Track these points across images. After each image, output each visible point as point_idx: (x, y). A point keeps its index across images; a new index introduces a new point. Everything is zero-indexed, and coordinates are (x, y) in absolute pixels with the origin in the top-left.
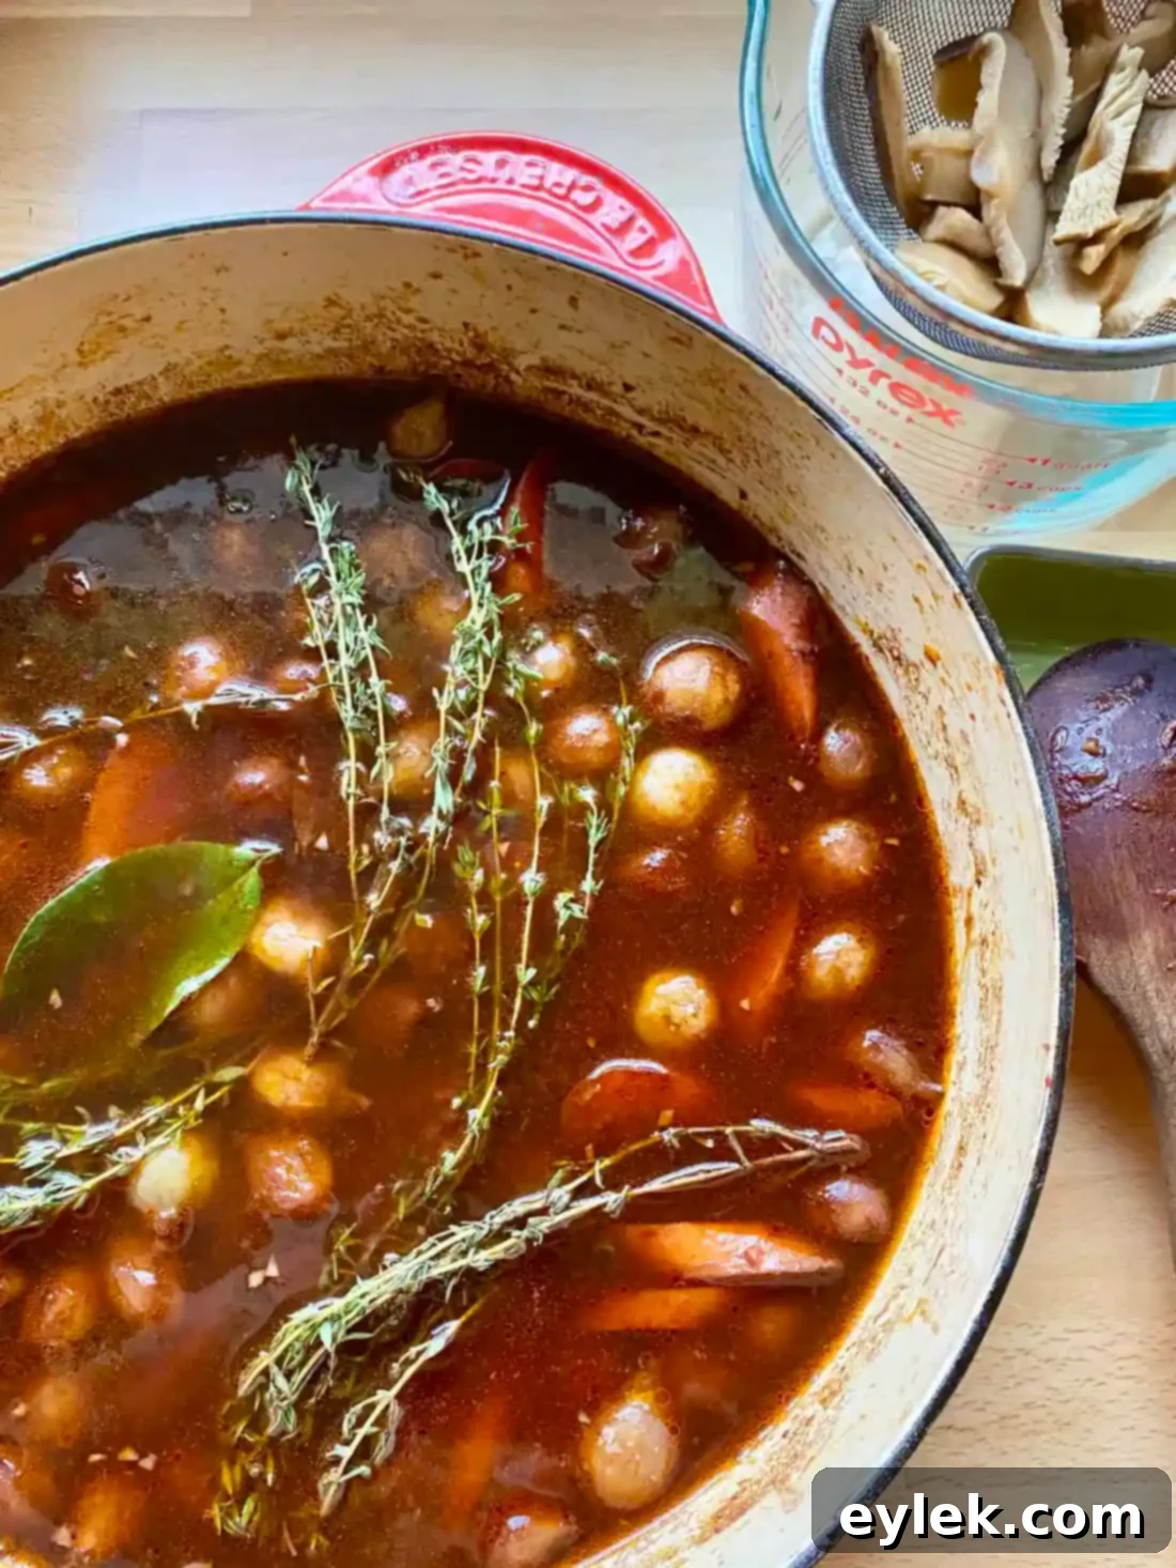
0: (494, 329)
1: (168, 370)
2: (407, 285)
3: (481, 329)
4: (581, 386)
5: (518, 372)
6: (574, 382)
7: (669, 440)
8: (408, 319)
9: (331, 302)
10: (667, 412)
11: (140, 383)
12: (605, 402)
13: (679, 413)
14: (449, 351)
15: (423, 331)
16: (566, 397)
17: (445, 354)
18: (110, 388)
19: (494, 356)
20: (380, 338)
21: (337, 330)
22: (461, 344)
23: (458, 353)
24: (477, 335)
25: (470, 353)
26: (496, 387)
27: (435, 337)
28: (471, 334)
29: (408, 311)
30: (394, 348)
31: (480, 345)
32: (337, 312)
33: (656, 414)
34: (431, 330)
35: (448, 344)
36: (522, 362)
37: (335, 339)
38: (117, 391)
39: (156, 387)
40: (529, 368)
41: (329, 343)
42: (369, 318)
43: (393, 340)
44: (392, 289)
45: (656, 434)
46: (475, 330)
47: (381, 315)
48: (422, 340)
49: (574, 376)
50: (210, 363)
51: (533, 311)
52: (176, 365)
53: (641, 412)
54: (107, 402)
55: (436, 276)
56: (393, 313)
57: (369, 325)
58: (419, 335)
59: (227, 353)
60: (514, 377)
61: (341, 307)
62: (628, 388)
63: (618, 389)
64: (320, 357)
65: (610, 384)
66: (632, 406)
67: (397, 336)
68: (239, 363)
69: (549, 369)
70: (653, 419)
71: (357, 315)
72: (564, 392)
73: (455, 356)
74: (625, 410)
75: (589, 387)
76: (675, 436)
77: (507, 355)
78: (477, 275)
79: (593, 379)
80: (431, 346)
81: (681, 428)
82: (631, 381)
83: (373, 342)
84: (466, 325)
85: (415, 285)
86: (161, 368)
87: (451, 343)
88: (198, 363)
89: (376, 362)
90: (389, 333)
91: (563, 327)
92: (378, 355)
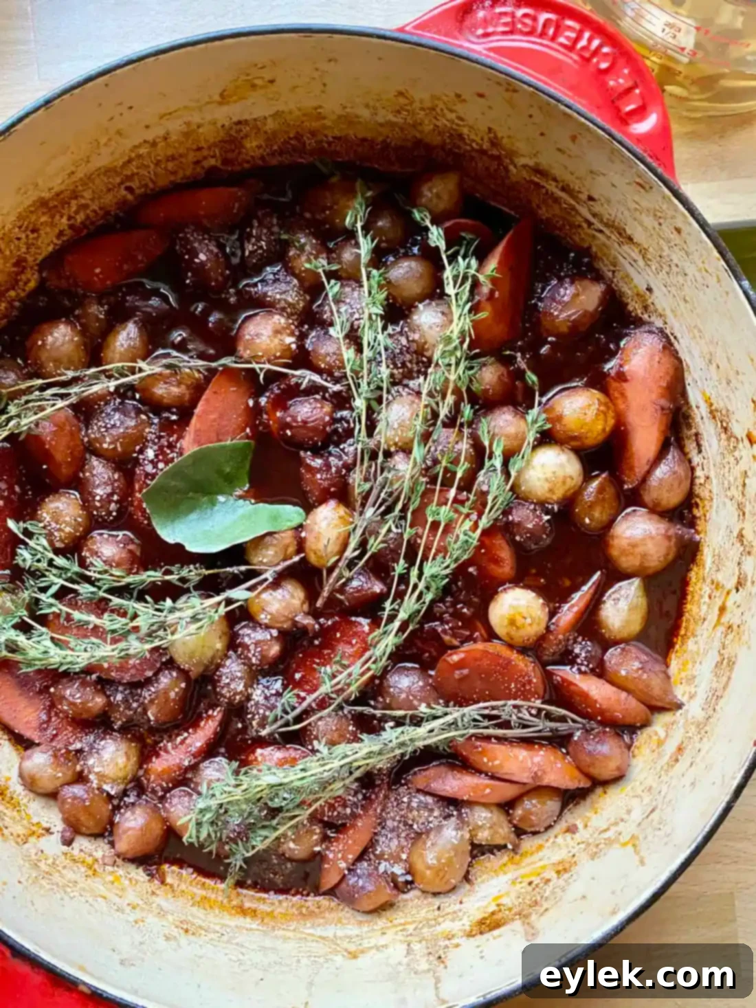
0: (509, 137)
1: (277, 115)
2: (458, 96)
3: (500, 135)
4: (557, 187)
5: (515, 166)
6: (554, 184)
7: (609, 238)
8: (452, 116)
9: (401, 94)
10: (614, 221)
11: (255, 120)
12: (573, 202)
13: (622, 225)
14: (473, 141)
15: (458, 125)
16: (544, 191)
17: (468, 141)
18: (235, 119)
19: (503, 153)
20: (426, 122)
21: (399, 112)
22: (482, 139)
23: (477, 144)
24: (496, 137)
25: (486, 146)
26: (496, 170)
27: (465, 131)
28: (492, 135)
29: (451, 111)
30: (434, 130)
31: (495, 143)
32: (402, 100)
33: (605, 220)
34: (464, 126)
35: (473, 136)
36: (522, 161)
37: (395, 116)
38: (239, 123)
39: (265, 124)
40: (524, 166)
41: (391, 117)
42: (422, 109)
43: (436, 126)
44: (447, 96)
45: (601, 231)
46: (495, 133)
47: (433, 109)
48: (455, 130)
49: (555, 180)
50: (304, 115)
51: (542, 134)
52: (283, 112)
53: (594, 215)
54: (231, 128)
55: (481, 96)
56: (442, 110)
57: (422, 113)
58: (454, 127)
59: (319, 110)
60: (511, 167)
61: (407, 98)
62: (591, 198)
63: (584, 197)
64: (381, 125)
65: (579, 192)
66: (590, 210)
67: (439, 123)
68: (324, 118)
69: (538, 171)
70: (601, 221)
71: (417, 105)
72: (543, 187)
73: (474, 145)
74: (584, 211)
75: (563, 189)
76: (613, 237)
77: (512, 154)
78: (510, 103)
79: (568, 185)
80: (461, 136)
81: (620, 234)
82: (596, 196)
83: (421, 124)
84: (490, 130)
85: (463, 97)
86: (272, 112)
87: (476, 136)
88: (297, 113)
89: (418, 135)
90: (434, 121)
91: (559, 150)
92: (421, 132)
